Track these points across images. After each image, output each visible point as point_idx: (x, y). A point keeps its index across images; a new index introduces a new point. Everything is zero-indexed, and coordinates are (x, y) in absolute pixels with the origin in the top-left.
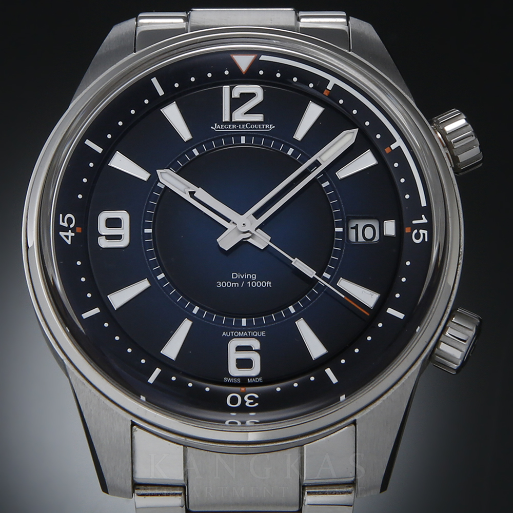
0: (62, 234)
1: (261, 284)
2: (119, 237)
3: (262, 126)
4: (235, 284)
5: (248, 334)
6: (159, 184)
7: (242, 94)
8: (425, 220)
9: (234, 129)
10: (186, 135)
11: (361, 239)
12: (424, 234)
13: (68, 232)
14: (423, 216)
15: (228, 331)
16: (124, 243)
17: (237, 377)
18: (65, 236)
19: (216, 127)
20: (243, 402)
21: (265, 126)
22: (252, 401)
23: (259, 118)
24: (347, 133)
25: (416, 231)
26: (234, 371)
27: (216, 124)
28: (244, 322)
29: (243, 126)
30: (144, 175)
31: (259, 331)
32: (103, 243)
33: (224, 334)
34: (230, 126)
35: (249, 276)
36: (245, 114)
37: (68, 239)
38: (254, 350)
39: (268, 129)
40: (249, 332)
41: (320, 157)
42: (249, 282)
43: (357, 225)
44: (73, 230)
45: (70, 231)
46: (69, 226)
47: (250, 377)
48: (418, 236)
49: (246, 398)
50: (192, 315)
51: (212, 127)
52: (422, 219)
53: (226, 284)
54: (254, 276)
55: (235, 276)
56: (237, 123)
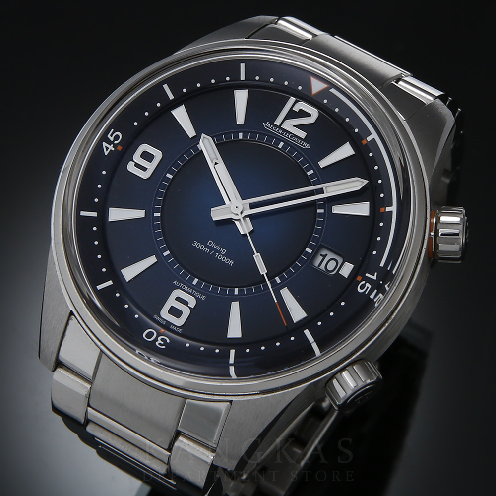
0: (104, 144)
1: (226, 260)
2: (144, 169)
3: (301, 142)
4: (207, 249)
5: (192, 292)
6: (198, 146)
7: (300, 110)
8: (375, 278)
9: (279, 133)
10: (240, 119)
11: (323, 267)
12: (368, 288)
13: (110, 145)
14: (376, 273)
15: (180, 281)
16: (145, 175)
17: (164, 320)
18: (106, 147)
19: (267, 125)
20: (156, 340)
21: (303, 143)
22: (162, 343)
23: (302, 134)
24: (358, 180)
25: (363, 282)
26: (165, 314)
27: (268, 123)
28: (196, 281)
29: (287, 134)
30: (191, 132)
31: (202, 294)
32: (131, 167)
33: (175, 282)
34: (277, 129)
35: (220, 249)
36: (294, 126)
37: (107, 151)
38: (189, 307)
39: (304, 146)
40: (194, 291)
41: (326, 187)
42: (217, 254)
43: (327, 255)
44: (115, 146)
45: (112, 145)
46: (114, 141)
47: (174, 325)
48: (363, 287)
49: (159, 338)
50: (161, 256)
51: (264, 124)
52: (374, 276)
53: (200, 246)
54: (224, 251)
55: (210, 243)
56: (284, 130)
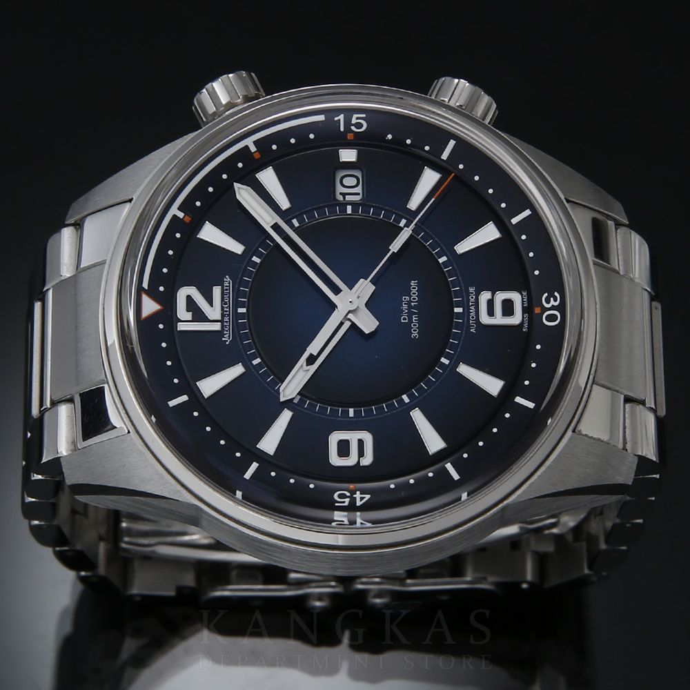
0: (359, 503)
2: (361, 442)
3: (227, 290)
4: (414, 319)
5: (472, 305)
6: (296, 401)
7: (188, 310)
8: (341, 117)
9: (229, 319)
10: (237, 370)
11: (357, 190)
12: (357, 118)
13: (355, 498)
14: (336, 119)
15: (469, 327)
16: (367, 437)
17: (523, 316)
18: (361, 501)
19: (227, 338)
20: (553, 308)
21: (226, 286)
22: (552, 299)
23: (217, 291)
24: (240, 194)
25: (353, 128)
26: (516, 319)
27: (223, 339)
28: (458, 310)
29: (225, 309)
30: (286, 416)
31: (468, 294)
32: (367, 460)
33: (473, 330)
34: (225, 324)
35: (405, 304)
36: (212, 307)
37: (364, 498)
38: (493, 297)
39: (229, 283)
40: (471, 304)
41: (268, 224)
42: (413, 304)
43: (341, 194)
44: (353, 492)
45: (354, 496)
46: (348, 497)
47: (523, 303)
48: (359, 125)
49: (548, 306)
50: (451, 365)
51: (227, 343)
52: (339, 120)
53: (415, 328)
54: (405, 299)
55: (405, 319)
56: (223, 315)
